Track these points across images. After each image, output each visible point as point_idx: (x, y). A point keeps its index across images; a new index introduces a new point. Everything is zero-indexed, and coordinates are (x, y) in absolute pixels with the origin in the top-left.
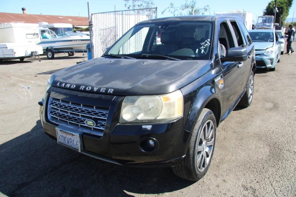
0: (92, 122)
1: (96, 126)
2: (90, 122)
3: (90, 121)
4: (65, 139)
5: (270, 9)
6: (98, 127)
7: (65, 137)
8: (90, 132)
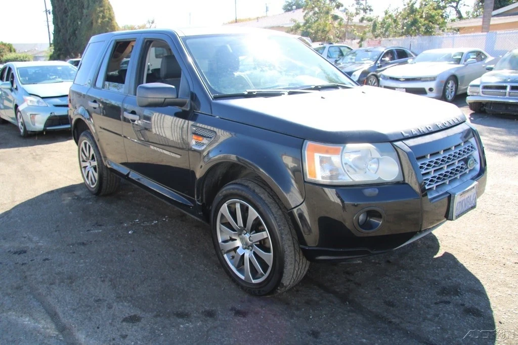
2: (471, 161)
4: (462, 204)
7: (463, 201)
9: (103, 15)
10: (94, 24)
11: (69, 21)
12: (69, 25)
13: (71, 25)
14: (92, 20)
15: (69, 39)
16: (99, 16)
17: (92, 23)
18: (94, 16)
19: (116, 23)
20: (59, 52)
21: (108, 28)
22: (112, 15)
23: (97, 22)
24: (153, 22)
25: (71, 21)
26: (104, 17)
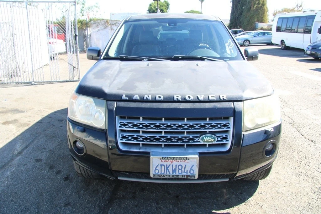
0: (212, 137)
1: (217, 141)
2: (208, 138)
3: (208, 136)
4: (167, 168)
5: (152, 11)
6: (219, 141)
7: (168, 166)
8: (207, 151)
9: (258, 3)
10: (252, 8)
11: (239, 7)
12: (239, 9)
13: (240, 9)
14: (251, 6)
15: (238, 18)
16: (256, 3)
17: (251, 8)
18: (253, 3)
19: (267, 7)
20: (231, 25)
21: (260, 11)
22: (265, 2)
23: (253, 7)
24: (300, 6)
25: (241, 6)
26: (259, 4)
